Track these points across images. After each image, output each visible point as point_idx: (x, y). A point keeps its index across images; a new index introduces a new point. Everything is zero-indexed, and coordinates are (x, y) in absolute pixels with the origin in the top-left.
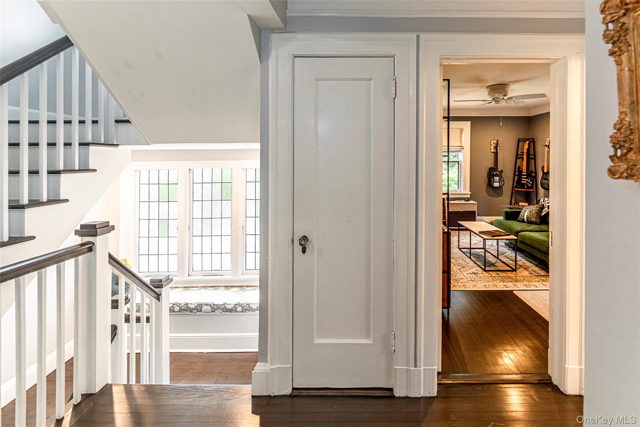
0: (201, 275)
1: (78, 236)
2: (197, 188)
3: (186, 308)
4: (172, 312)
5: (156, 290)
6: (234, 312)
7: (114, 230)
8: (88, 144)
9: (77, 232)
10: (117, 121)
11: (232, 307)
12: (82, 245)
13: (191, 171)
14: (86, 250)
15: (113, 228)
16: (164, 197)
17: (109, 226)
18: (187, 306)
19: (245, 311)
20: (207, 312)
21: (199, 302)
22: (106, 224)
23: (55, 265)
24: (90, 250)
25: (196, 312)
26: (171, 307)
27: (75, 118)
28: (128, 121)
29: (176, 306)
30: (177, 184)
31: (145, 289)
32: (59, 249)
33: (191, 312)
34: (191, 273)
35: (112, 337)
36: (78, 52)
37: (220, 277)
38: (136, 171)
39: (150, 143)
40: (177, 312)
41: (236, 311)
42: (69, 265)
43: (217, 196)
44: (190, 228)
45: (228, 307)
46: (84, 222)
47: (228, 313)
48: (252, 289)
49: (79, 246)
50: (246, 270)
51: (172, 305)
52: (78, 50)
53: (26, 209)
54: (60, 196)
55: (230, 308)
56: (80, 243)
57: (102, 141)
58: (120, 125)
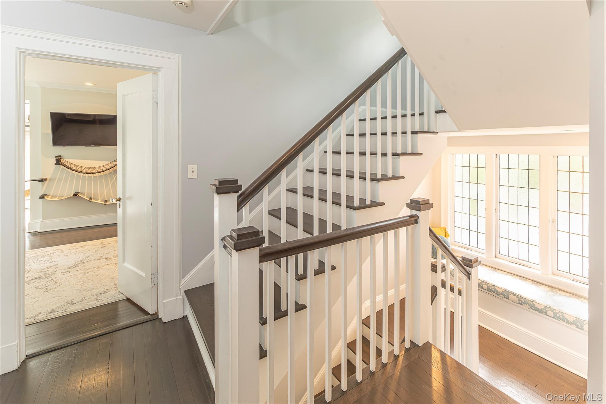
0: (508, 261)
1: (408, 208)
2: (503, 173)
3: (493, 290)
4: (480, 288)
5: (467, 268)
6: (544, 314)
7: (433, 207)
8: (416, 132)
9: (408, 205)
10: (437, 112)
11: (542, 308)
12: (411, 217)
13: (498, 156)
14: (413, 222)
15: (432, 206)
16: (474, 179)
17: (429, 203)
18: (495, 288)
19: (558, 319)
20: (514, 302)
21: (505, 288)
22: (427, 201)
23: (394, 230)
24: (416, 222)
25: (503, 297)
26: (480, 283)
27: (408, 112)
28: (444, 111)
29: (484, 284)
30: (485, 168)
31: (457, 265)
32: (398, 217)
33: (498, 295)
34: (498, 255)
35: (432, 300)
36: (410, 59)
37: (526, 268)
38: (452, 155)
39: (461, 130)
40: (485, 290)
41: (546, 314)
42: (402, 231)
43: (523, 182)
44: (497, 212)
45: (536, 305)
46: (413, 197)
47: (537, 312)
48: (565, 295)
49: (408, 218)
50: (558, 270)
51: (481, 282)
52: (410, 58)
53: (380, 182)
54: (399, 174)
55: (540, 308)
56: (410, 214)
57: (426, 130)
58: (438, 114)
